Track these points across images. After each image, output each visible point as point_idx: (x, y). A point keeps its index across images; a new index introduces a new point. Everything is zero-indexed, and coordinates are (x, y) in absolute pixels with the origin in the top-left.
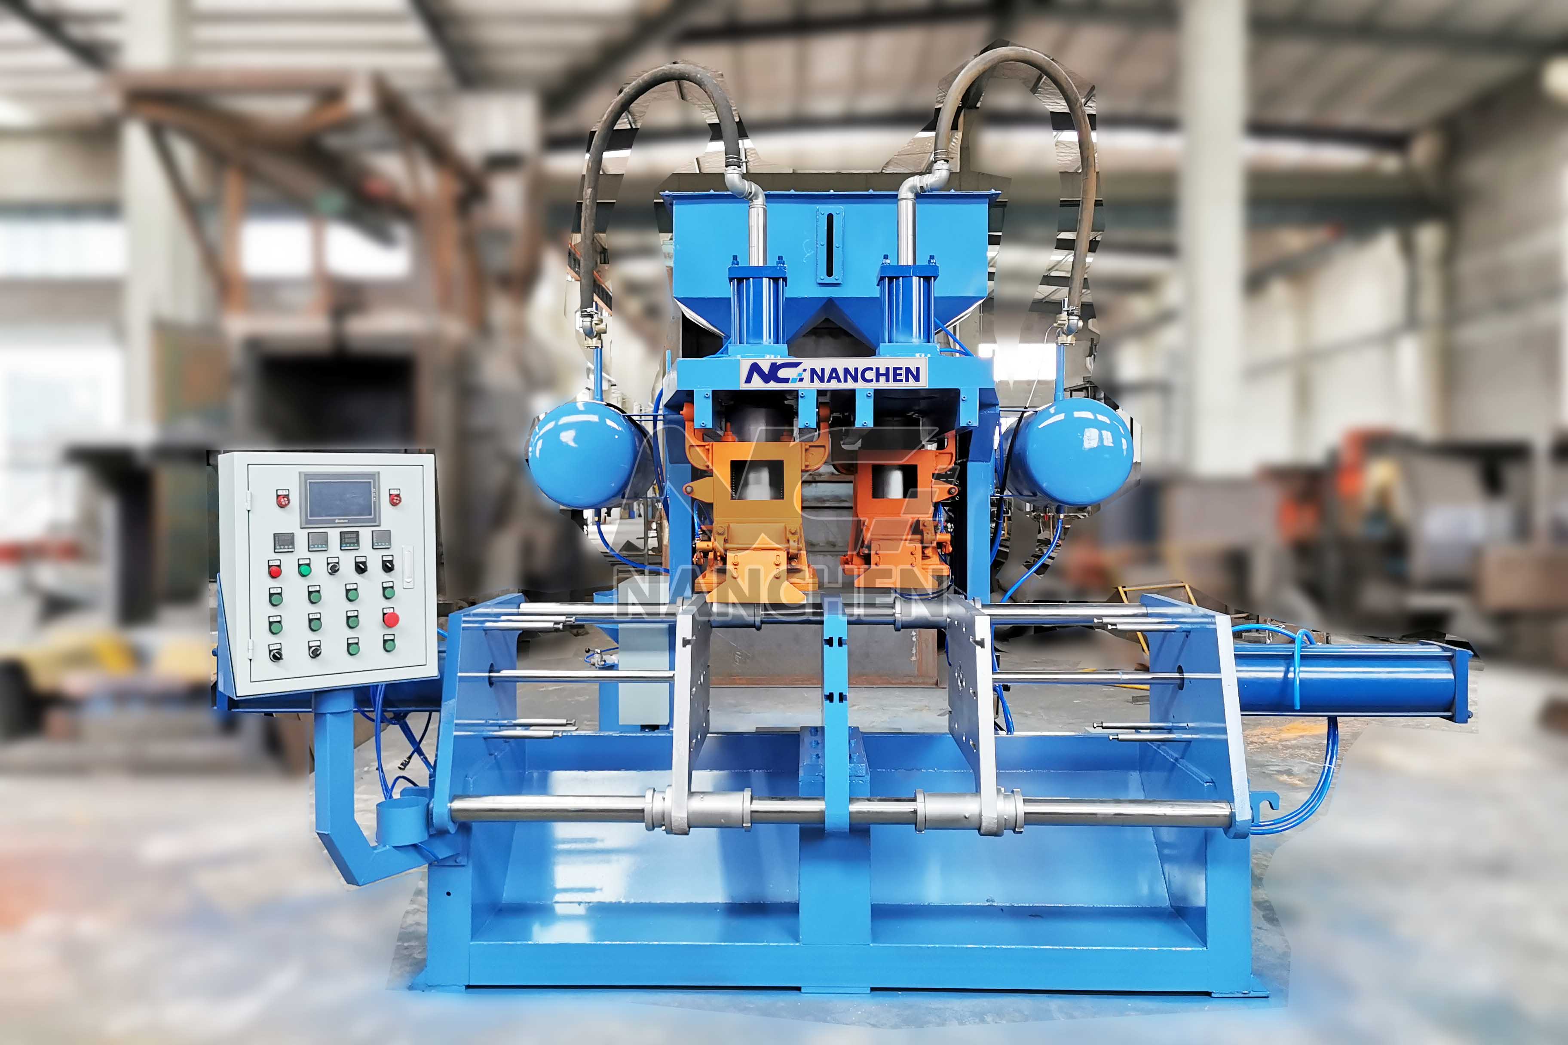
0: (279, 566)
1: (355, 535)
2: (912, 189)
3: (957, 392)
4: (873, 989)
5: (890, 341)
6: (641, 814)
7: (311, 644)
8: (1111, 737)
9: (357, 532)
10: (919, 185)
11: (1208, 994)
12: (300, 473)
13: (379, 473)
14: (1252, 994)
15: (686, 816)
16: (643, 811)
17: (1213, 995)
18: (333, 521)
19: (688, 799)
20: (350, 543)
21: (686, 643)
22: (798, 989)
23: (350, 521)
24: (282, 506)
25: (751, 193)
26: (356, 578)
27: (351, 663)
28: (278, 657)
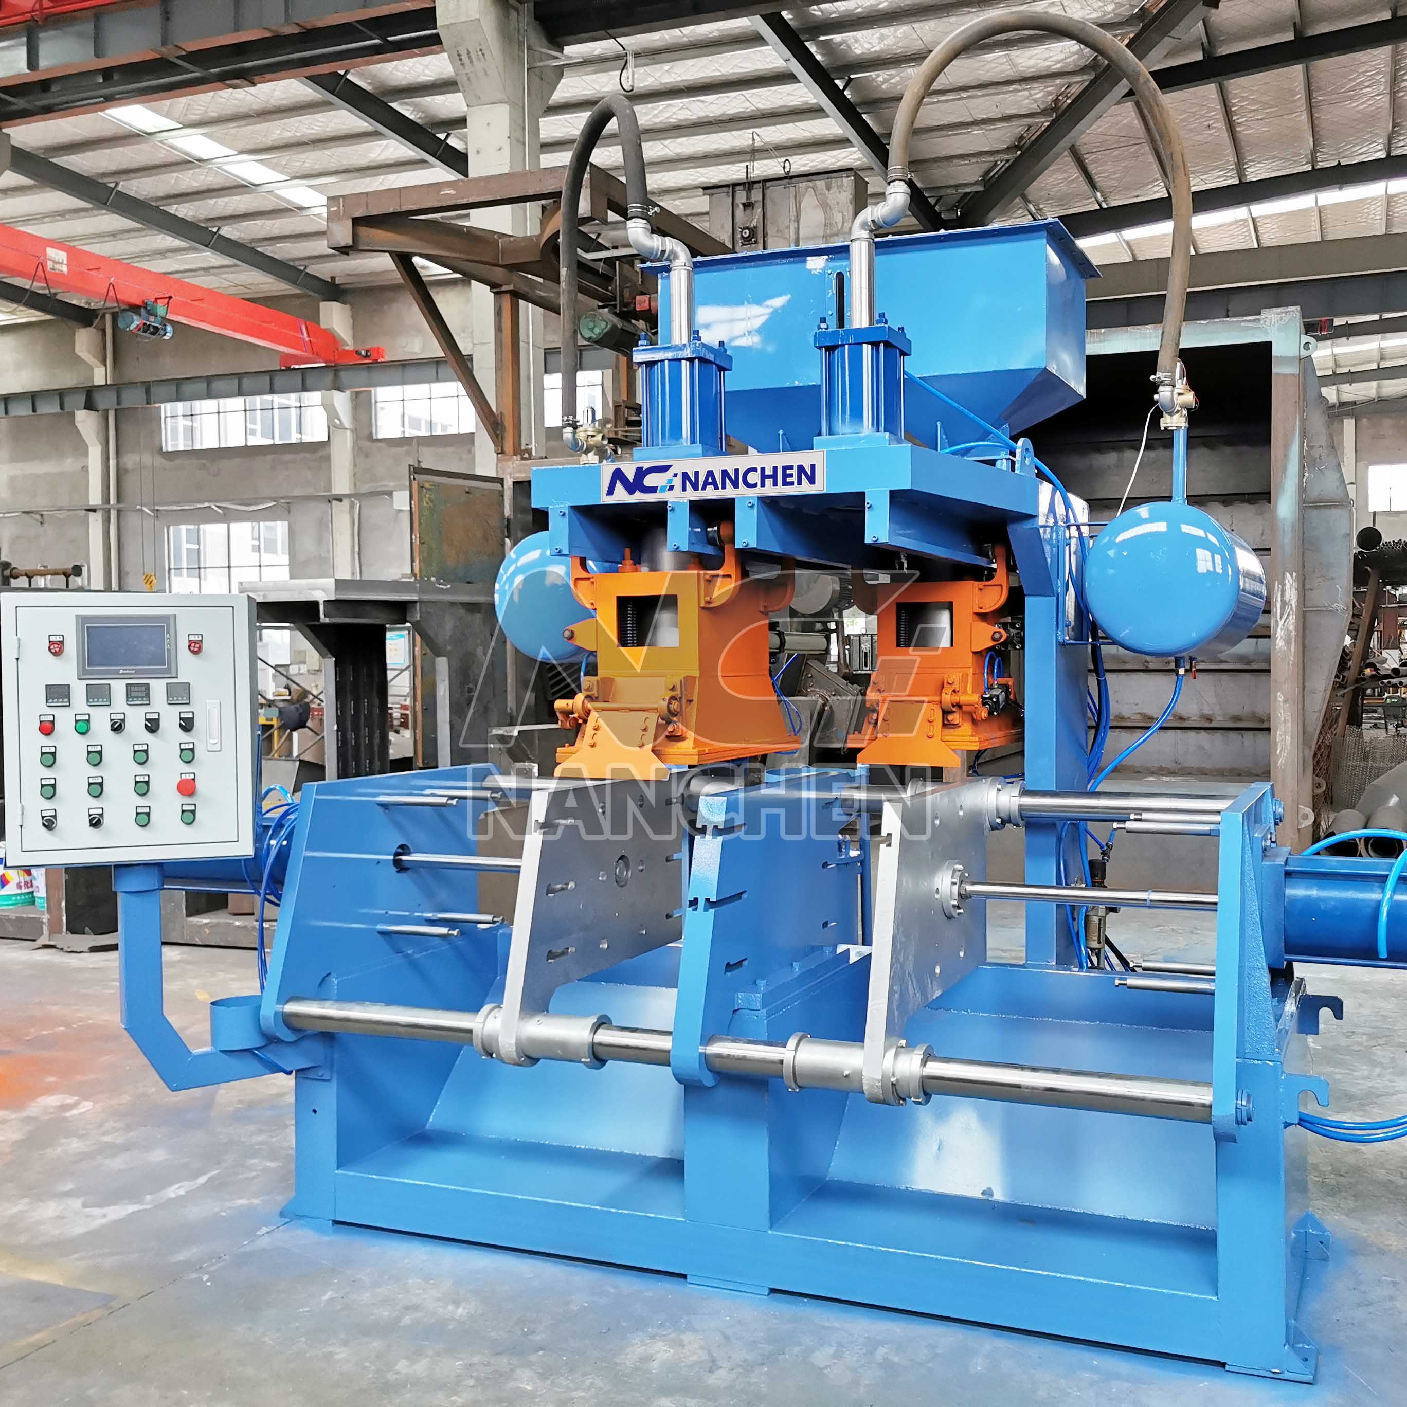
0: (53, 722)
1: (143, 689)
2: (864, 225)
3: (862, 495)
4: (773, 1291)
5: (828, 433)
6: (469, 1035)
7: (92, 812)
9: (148, 684)
10: (869, 219)
11: (1223, 1365)
12: (77, 616)
13: (175, 615)
14: (1287, 1375)
15: (513, 1041)
16: (470, 1031)
17: (1227, 1367)
18: (117, 672)
20: (137, 697)
21: (538, 826)
22: (684, 1276)
23: (137, 671)
24: (56, 654)
25: (663, 252)
26: (148, 737)
27: (142, 836)
28: (49, 824)
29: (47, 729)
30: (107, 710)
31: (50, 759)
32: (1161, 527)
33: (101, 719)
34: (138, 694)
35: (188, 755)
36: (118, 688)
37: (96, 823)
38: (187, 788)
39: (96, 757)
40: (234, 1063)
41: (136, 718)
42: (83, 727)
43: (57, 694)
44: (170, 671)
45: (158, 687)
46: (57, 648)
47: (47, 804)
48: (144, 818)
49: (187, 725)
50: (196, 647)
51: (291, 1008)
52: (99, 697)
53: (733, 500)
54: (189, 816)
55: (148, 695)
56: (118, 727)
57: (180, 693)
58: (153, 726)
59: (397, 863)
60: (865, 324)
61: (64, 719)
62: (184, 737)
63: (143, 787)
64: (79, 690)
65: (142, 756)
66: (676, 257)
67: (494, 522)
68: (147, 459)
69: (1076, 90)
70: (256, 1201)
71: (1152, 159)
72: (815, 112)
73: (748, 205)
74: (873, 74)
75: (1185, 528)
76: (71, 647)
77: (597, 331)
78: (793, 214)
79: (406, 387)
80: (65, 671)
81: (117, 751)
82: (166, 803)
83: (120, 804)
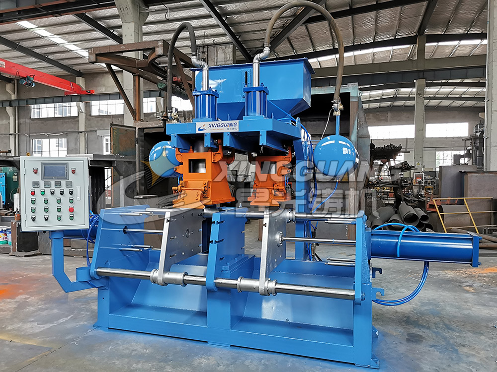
0: (34, 192)
3: (258, 132)
5: (247, 115)
7: (45, 216)
9: (61, 182)
18: (52, 178)
19: (164, 273)
21: (168, 221)
23: (58, 178)
26: (61, 196)
27: (59, 223)
28: (34, 220)
29: (33, 194)
30: (50, 189)
31: (34, 202)
32: (333, 142)
33: (48, 191)
34: (58, 184)
35: (71, 201)
36: (53, 182)
37: (46, 219)
38: (71, 210)
39: (46, 201)
40: (83, 285)
41: (57, 191)
42: (43, 193)
43: (36, 184)
44: (66, 178)
45: (63, 182)
46: (36, 172)
47: (33, 214)
48: (59, 218)
49: (71, 193)
50: (74, 172)
51: (98, 270)
52: (47, 185)
53: (223, 133)
54: (72, 218)
55: (61, 184)
56: (52, 193)
57: (70, 184)
58: (62, 193)
59: (124, 231)
60: (257, 86)
61: (38, 191)
62: (70, 196)
63: (59, 210)
64: (42, 183)
65: (59, 201)
66: (204, 67)
67: (133, 139)
68: (28, 121)
69: (289, 22)
70: (86, 323)
71: (309, 41)
72: (217, 26)
73: (203, 52)
74: (233, 16)
75: (340, 142)
76: (39, 171)
77: (163, 86)
78: (216, 55)
79: (100, 101)
80: (38, 178)
81: (52, 200)
82: (66, 214)
83: (53, 214)
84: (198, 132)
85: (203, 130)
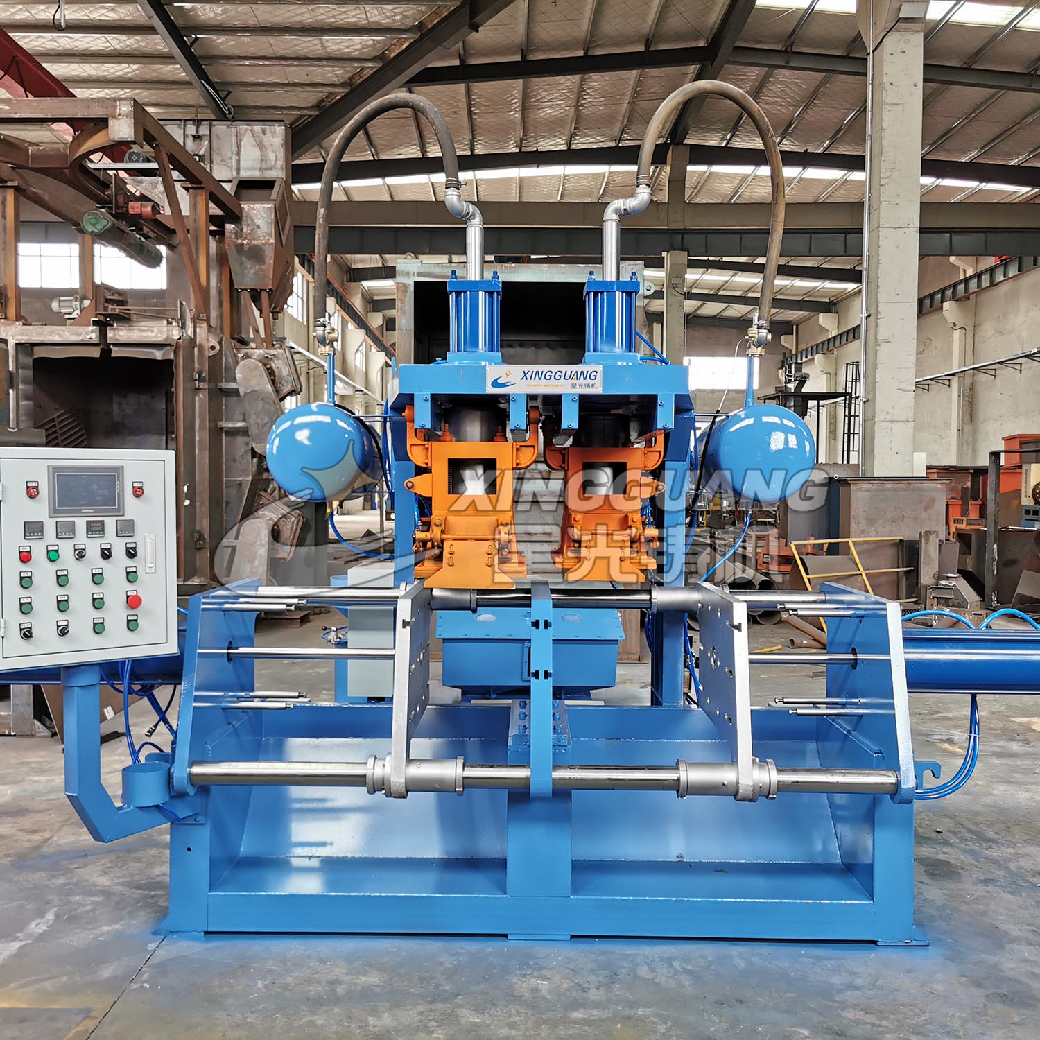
0: (29, 552)
1: (100, 524)
2: (617, 211)
3: (655, 397)
4: (572, 937)
5: (595, 351)
6: (363, 779)
7: (60, 623)
8: (791, 712)
9: (102, 522)
10: (622, 208)
11: (874, 942)
12: (48, 466)
13: (123, 467)
14: (914, 943)
15: (403, 781)
16: (365, 776)
17: (878, 944)
18: (79, 511)
19: (406, 766)
20: (96, 531)
21: (405, 624)
22: (506, 936)
23: (96, 511)
24: (31, 497)
25: (468, 213)
26: (102, 563)
27: (96, 641)
28: (27, 635)
29: (25, 557)
30: (72, 542)
31: (25, 582)
33: (67, 549)
34: (95, 529)
35: (131, 577)
36: (81, 524)
37: (63, 632)
38: (133, 602)
39: (62, 580)
41: (93, 548)
42: (53, 556)
43: (33, 529)
44: (119, 511)
45: (110, 523)
46: (32, 492)
47: (24, 619)
48: (98, 628)
49: (131, 553)
50: (138, 492)
51: (196, 770)
52: (66, 531)
54: (132, 625)
55: (103, 530)
56: (80, 555)
57: (127, 528)
58: (106, 554)
59: (229, 655)
61: (38, 550)
62: (129, 562)
63: (97, 603)
64: (50, 526)
65: (97, 578)
73: (197, 137)
74: (214, 37)
76: (44, 491)
77: (99, 226)
78: (235, 149)
80: (39, 511)
81: (79, 574)
82: (116, 614)
83: (81, 617)
84: (490, 390)
85: (504, 385)
